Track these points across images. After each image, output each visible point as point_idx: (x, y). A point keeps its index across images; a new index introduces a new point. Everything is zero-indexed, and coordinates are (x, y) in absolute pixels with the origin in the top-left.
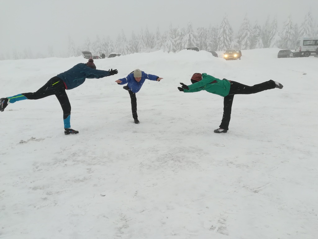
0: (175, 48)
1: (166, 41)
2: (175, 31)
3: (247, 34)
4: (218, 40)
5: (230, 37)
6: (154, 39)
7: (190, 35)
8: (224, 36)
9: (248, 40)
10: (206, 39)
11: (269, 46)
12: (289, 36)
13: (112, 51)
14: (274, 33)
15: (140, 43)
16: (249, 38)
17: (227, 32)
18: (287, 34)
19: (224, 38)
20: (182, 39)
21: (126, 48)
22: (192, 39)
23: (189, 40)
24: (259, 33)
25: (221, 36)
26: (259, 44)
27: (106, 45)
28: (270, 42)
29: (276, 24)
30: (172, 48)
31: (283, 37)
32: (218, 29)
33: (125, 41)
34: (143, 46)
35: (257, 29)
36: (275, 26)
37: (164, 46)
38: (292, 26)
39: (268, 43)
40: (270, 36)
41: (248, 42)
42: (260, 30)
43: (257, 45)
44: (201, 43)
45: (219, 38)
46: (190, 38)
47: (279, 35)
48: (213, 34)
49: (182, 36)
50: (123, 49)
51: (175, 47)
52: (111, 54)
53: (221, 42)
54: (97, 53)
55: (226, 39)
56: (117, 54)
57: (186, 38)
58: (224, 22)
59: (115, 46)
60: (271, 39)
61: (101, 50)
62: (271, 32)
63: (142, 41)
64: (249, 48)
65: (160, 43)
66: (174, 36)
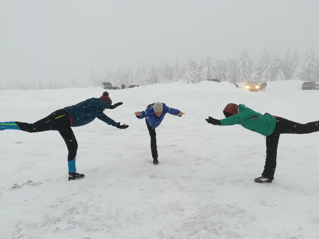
0: (194, 80)
1: (184, 73)
2: (194, 63)
3: (267, 66)
4: (237, 72)
5: (250, 69)
6: (173, 71)
7: (209, 68)
8: (243, 68)
9: (268, 72)
10: (225, 71)
11: (291, 78)
12: (311, 69)
13: (132, 82)
14: (295, 65)
15: (159, 75)
16: (269, 70)
17: (247, 64)
18: (309, 66)
19: (244, 70)
20: (201, 71)
21: (146, 79)
22: (211, 71)
23: (208, 72)
24: (280, 65)
25: (240, 68)
26: (281, 76)
27: (126, 76)
28: (292, 74)
29: (297, 56)
30: (190, 80)
31: (305, 69)
32: (237, 62)
33: (145, 73)
34: (162, 78)
35: (277, 61)
36: (296, 59)
37: (183, 78)
38: (314, 58)
39: (290, 75)
40: (291, 69)
41: (269, 74)
42: (281, 62)
43: (278, 77)
44: (220, 74)
45: (239, 70)
46: (209, 70)
47: (301, 67)
48: (232, 66)
49: (201, 68)
50: (143, 81)
51: (194, 78)
52: (131, 85)
53: (241, 74)
54: (118, 84)
55: (246, 71)
56: (136, 85)
57: (205, 70)
58: (243, 55)
59: (135, 77)
60: (293, 71)
61: (121, 82)
62: (293, 65)
63: (162, 73)
64: (270, 80)
65: (179, 75)
66: (193, 68)
